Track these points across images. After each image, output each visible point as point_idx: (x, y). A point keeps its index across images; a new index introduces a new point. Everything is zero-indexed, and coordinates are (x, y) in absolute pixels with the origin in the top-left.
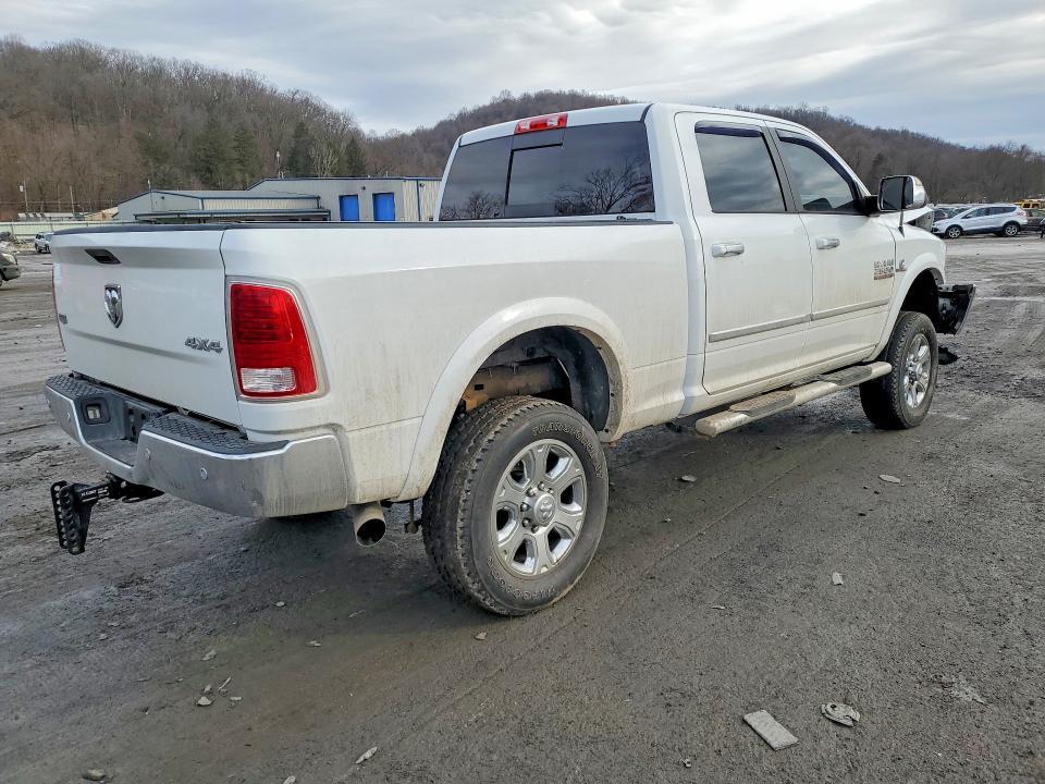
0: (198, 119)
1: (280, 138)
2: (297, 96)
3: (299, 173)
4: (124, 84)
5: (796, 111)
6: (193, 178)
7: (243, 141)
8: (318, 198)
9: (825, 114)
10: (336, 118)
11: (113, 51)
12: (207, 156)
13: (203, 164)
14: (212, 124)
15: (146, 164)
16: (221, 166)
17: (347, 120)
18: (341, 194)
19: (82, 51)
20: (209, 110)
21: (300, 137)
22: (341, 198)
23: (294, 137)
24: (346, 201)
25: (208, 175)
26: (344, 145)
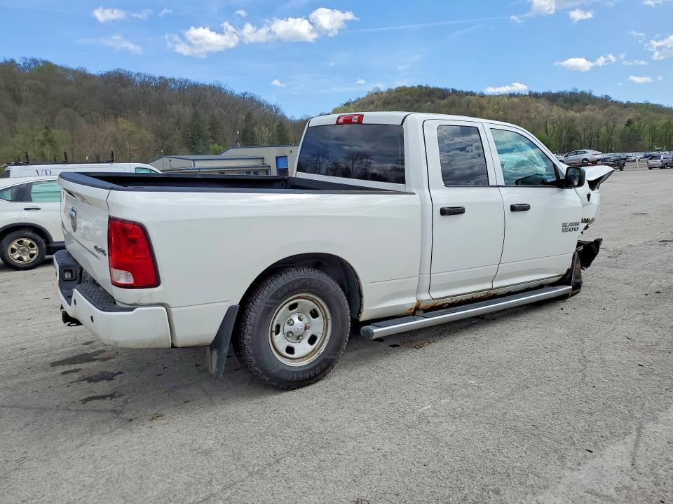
0: (187, 112)
1: (237, 123)
2: (246, 96)
3: (249, 144)
4: (144, 93)
5: (570, 93)
6: (185, 149)
7: (214, 125)
8: (263, 158)
9: (590, 94)
10: (270, 107)
11: (138, 74)
12: (193, 135)
13: (190, 140)
14: (195, 115)
15: (156, 141)
16: (201, 141)
17: (277, 109)
18: (277, 155)
19: (121, 74)
20: (194, 105)
21: (248, 121)
22: (277, 158)
23: (245, 121)
24: (280, 160)
25: (193, 146)
26: (275, 125)
